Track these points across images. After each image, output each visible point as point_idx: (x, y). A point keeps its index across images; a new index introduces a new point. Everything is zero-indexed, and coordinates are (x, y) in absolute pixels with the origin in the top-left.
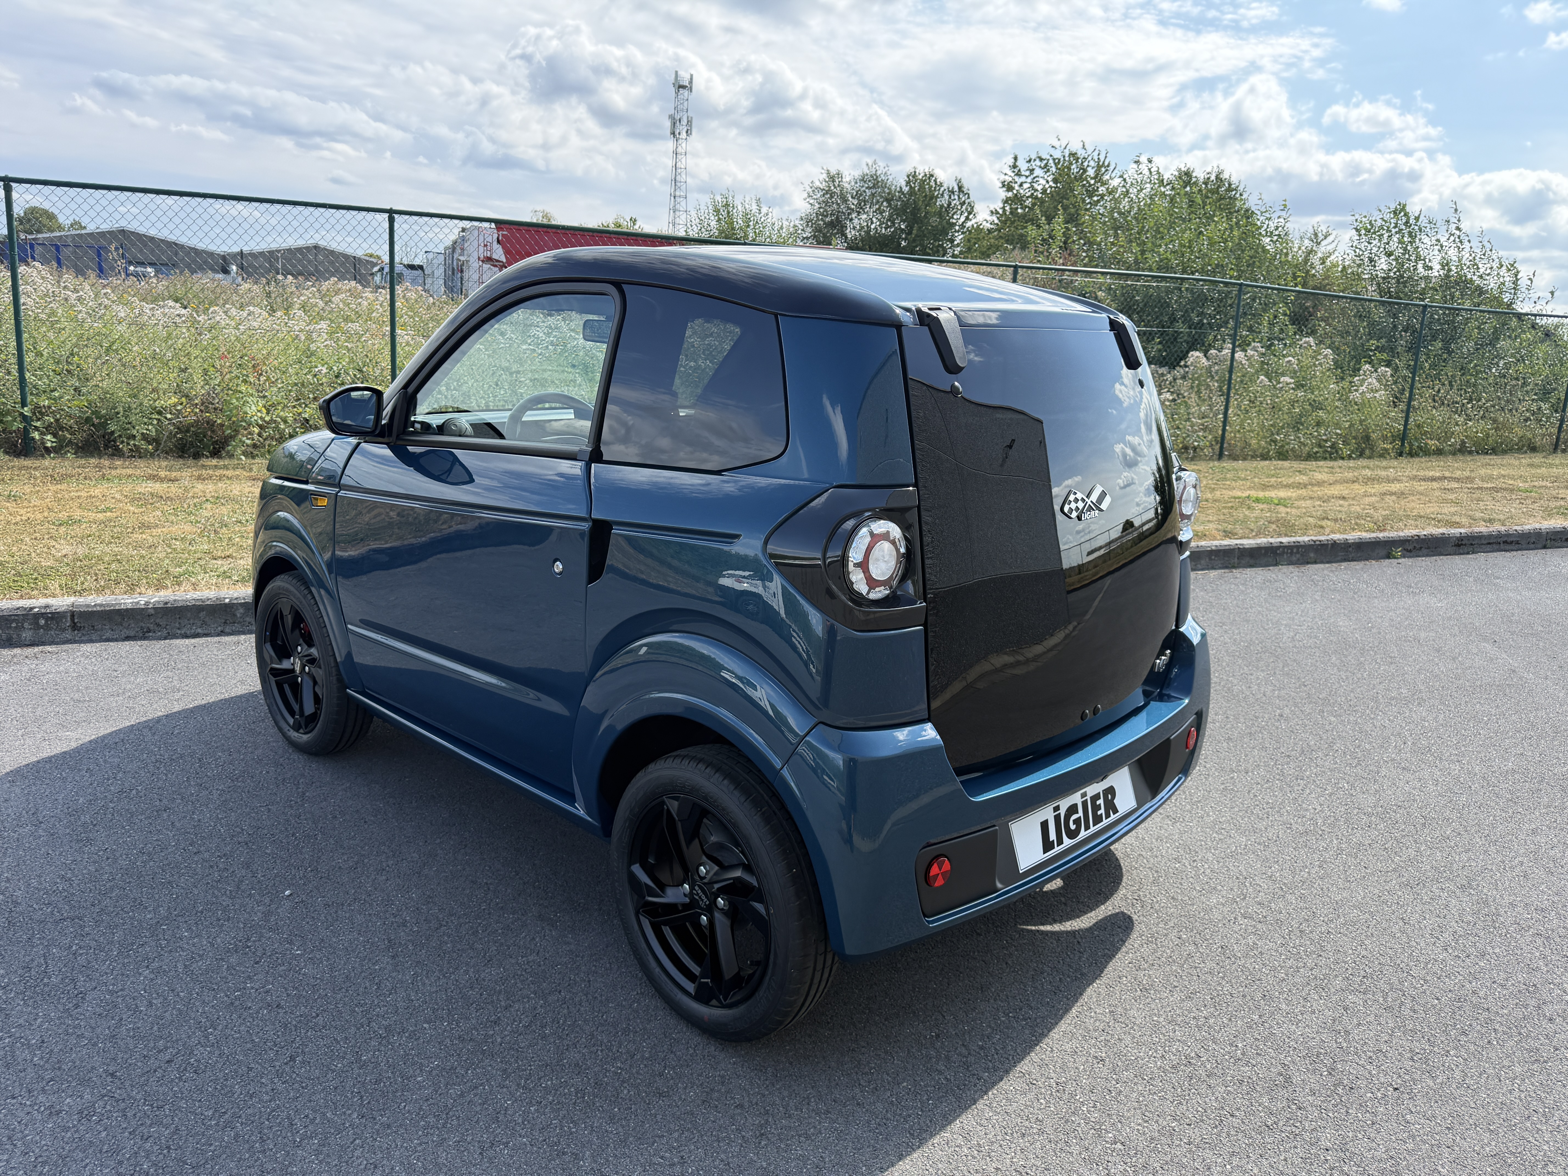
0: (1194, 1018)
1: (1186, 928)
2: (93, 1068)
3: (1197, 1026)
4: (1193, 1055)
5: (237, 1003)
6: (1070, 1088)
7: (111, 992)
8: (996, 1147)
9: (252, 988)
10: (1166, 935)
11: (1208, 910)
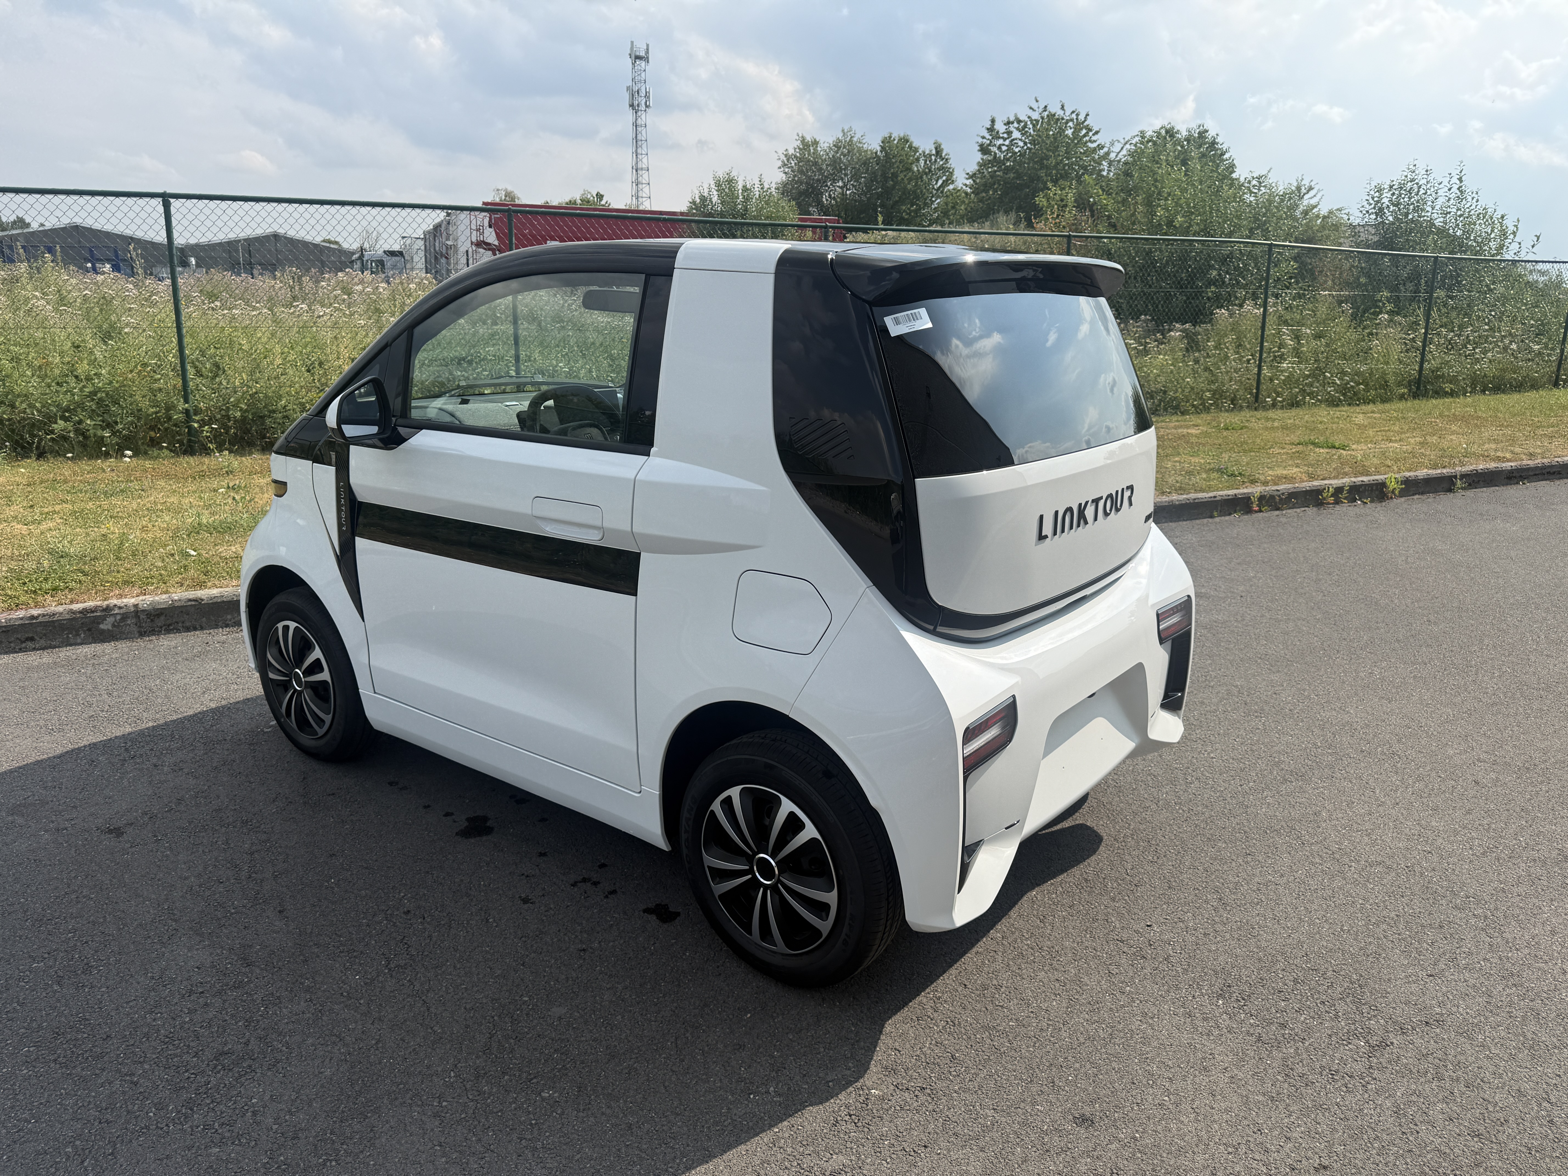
1: (1441, 770)
4: (1491, 846)
6: (1417, 869)
8: (1387, 903)
10: (1429, 775)
11: (1450, 758)
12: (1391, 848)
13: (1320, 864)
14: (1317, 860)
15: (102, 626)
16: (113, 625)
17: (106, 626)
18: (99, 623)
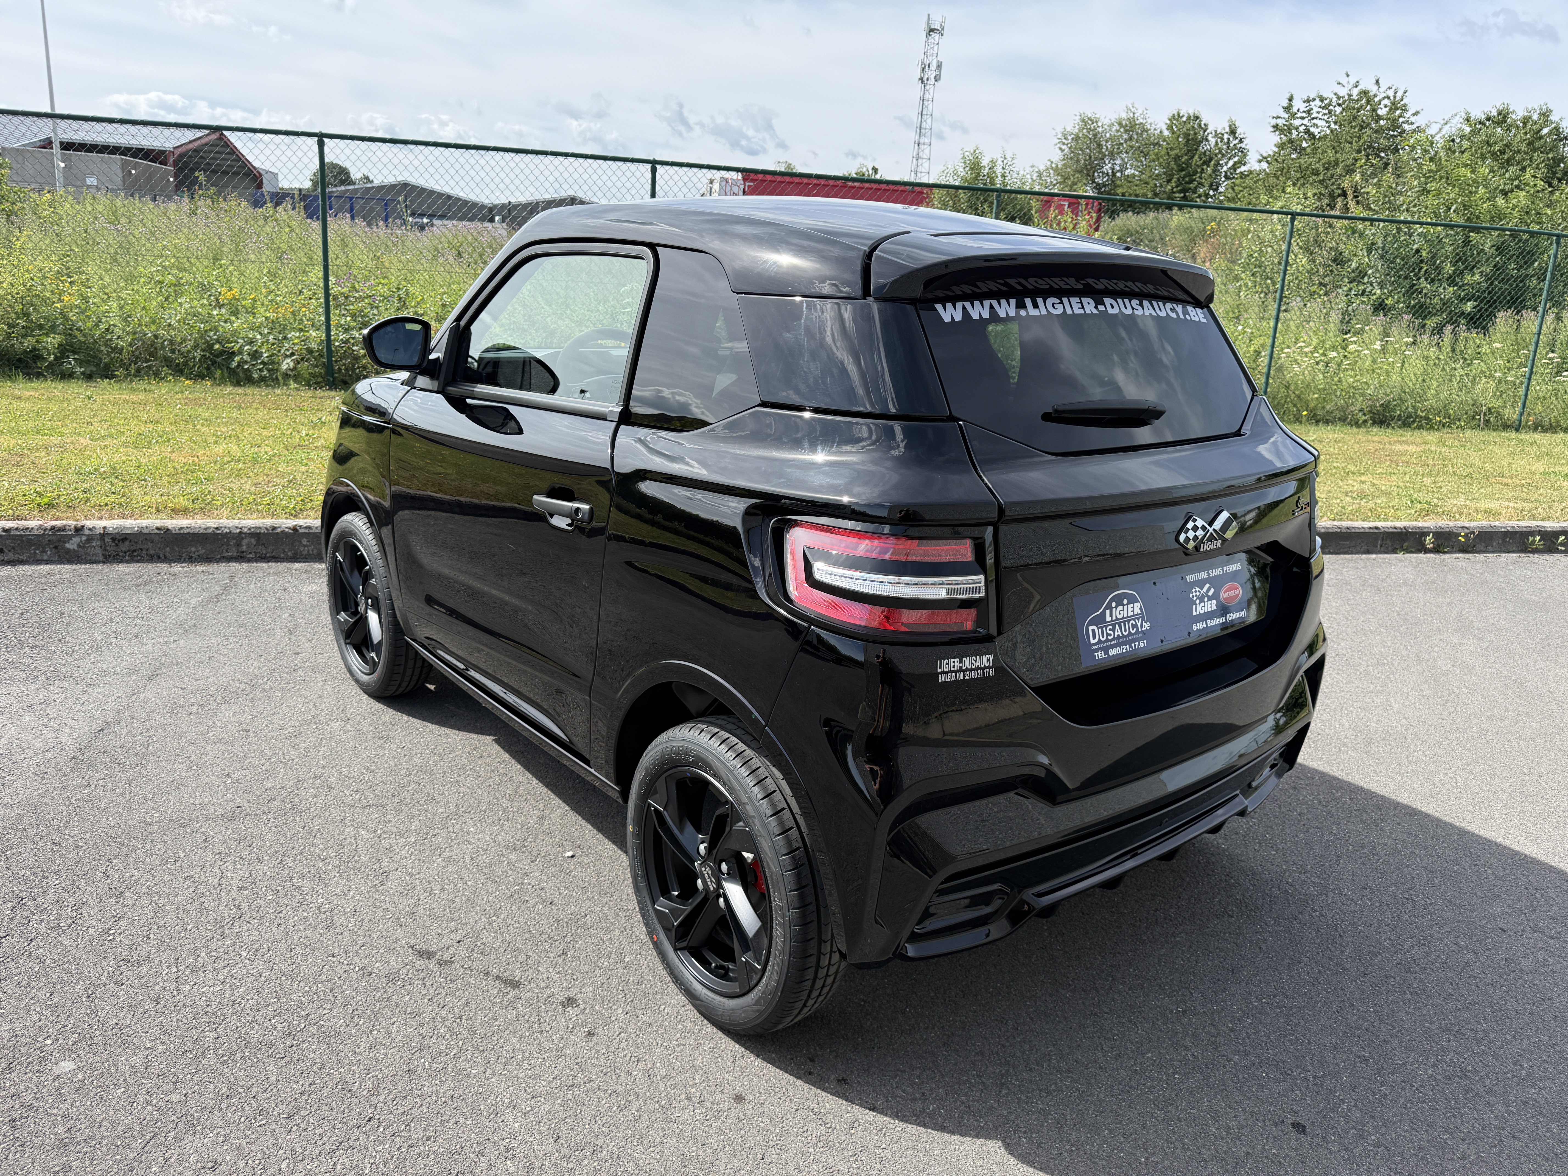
0: (1472, 1030)
2: (397, 940)
3: (1476, 1039)
4: (1470, 1068)
5: (516, 896)
7: (411, 875)
9: (529, 884)
12: (1310, 1043)
13: (1186, 1048)
14: (1188, 1042)
15: (68, 545)
16: (79, 546)
17: (72, 545)
18: (65, 542)
